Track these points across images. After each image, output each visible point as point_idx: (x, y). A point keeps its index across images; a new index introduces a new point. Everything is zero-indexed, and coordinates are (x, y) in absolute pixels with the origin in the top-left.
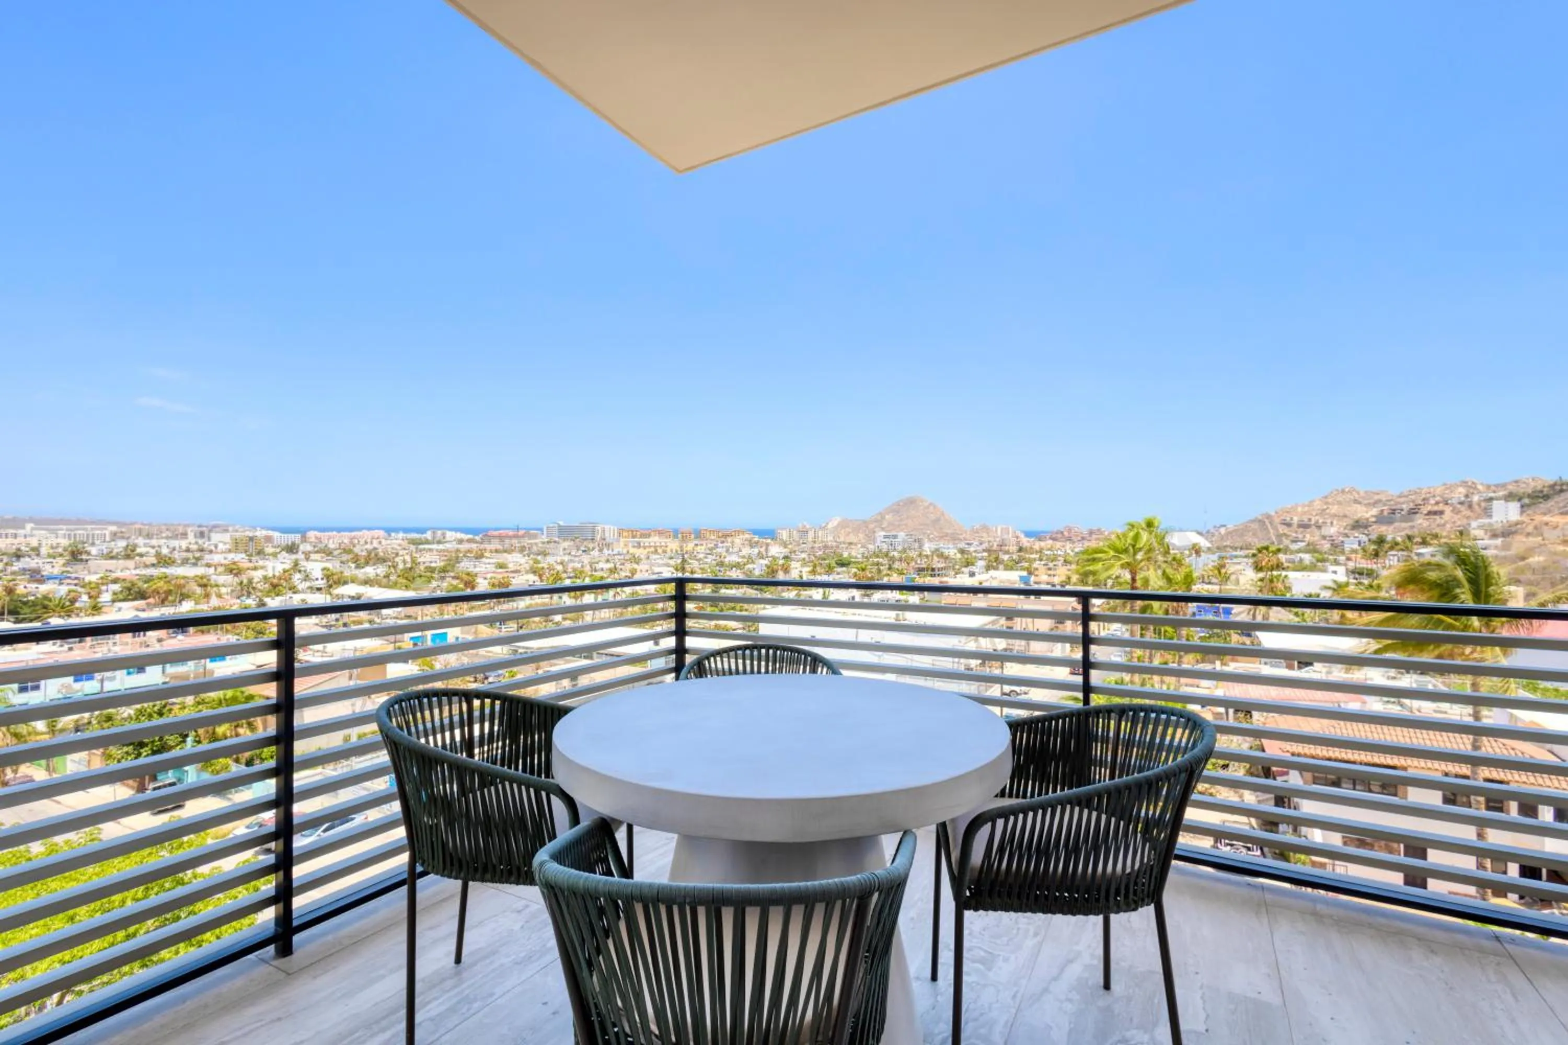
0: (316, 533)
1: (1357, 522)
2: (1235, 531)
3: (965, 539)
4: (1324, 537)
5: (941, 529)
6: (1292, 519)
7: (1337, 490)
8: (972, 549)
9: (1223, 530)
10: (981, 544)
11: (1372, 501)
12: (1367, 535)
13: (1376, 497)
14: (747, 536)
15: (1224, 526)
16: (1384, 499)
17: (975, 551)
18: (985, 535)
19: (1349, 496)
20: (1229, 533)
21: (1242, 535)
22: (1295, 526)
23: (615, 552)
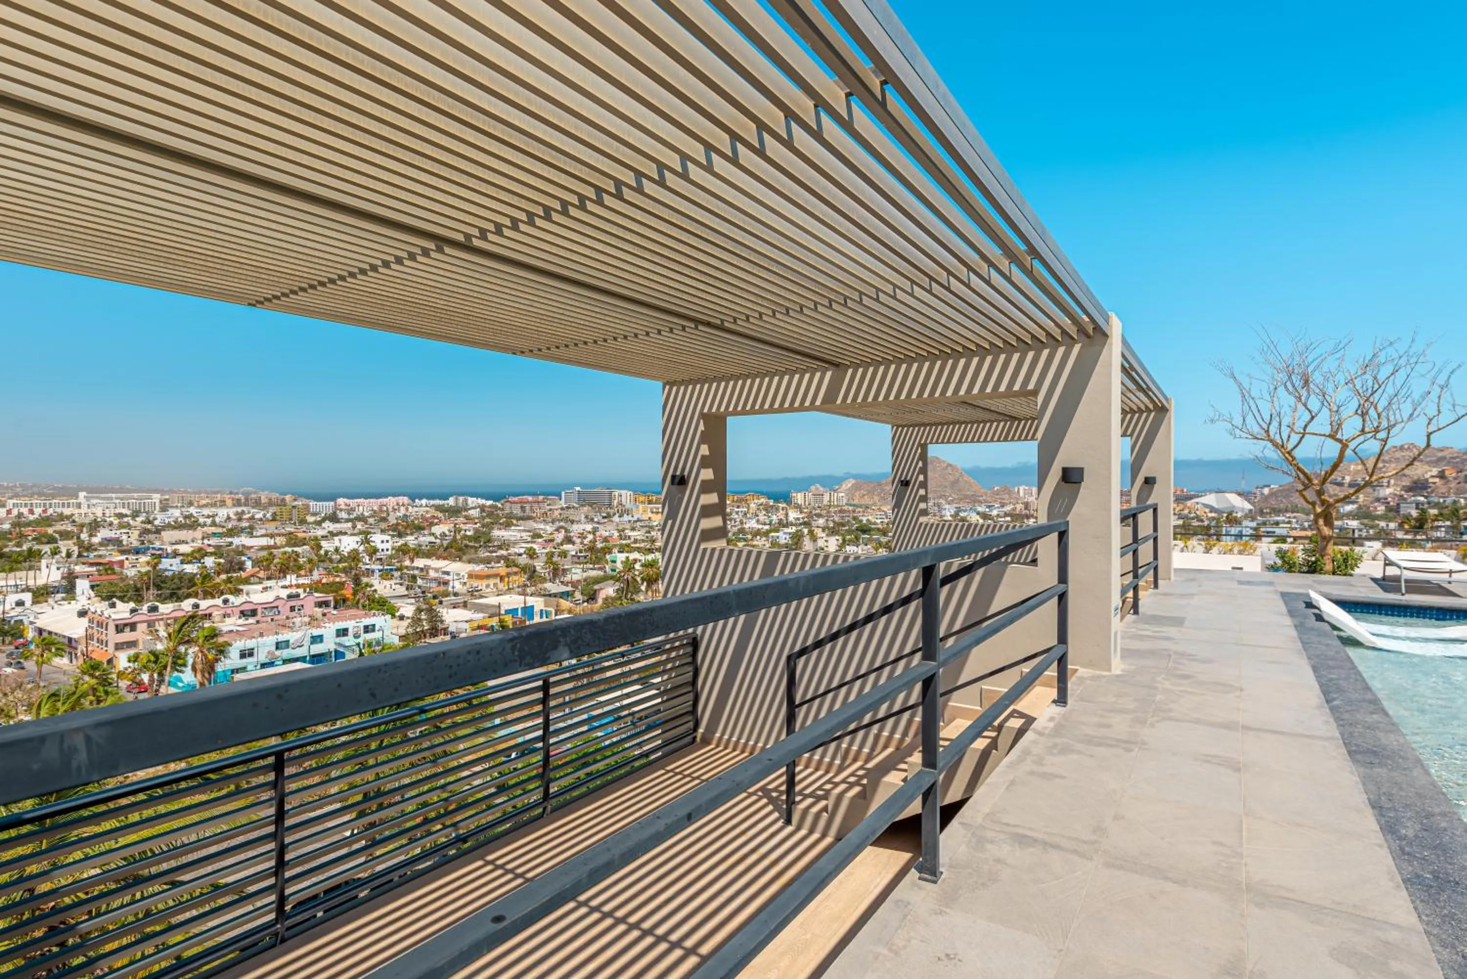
0: (345, 500)
1: (1415, 482)
2: (1279, 491)
3: (986, 501)
4: (1378, 500)
5: (960, 490)
6: (1343, 478)
7: (1395, 447)
8: (995, 513)
9: (1266, 491)
10: (1002, 506)
11: (1434, 459)
12: (1426, 497)
13: (1440, 454)
14: (763, 500)
15: (1269, 486)
16: (1448, 457)
17: (998, 516)
18: (1007, 496)
19: (1408, 453)
20: (1272, 494)
21: (1287, 497)
22: (1346, 485)
23: (635, 518)
